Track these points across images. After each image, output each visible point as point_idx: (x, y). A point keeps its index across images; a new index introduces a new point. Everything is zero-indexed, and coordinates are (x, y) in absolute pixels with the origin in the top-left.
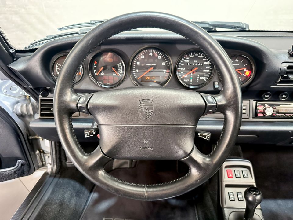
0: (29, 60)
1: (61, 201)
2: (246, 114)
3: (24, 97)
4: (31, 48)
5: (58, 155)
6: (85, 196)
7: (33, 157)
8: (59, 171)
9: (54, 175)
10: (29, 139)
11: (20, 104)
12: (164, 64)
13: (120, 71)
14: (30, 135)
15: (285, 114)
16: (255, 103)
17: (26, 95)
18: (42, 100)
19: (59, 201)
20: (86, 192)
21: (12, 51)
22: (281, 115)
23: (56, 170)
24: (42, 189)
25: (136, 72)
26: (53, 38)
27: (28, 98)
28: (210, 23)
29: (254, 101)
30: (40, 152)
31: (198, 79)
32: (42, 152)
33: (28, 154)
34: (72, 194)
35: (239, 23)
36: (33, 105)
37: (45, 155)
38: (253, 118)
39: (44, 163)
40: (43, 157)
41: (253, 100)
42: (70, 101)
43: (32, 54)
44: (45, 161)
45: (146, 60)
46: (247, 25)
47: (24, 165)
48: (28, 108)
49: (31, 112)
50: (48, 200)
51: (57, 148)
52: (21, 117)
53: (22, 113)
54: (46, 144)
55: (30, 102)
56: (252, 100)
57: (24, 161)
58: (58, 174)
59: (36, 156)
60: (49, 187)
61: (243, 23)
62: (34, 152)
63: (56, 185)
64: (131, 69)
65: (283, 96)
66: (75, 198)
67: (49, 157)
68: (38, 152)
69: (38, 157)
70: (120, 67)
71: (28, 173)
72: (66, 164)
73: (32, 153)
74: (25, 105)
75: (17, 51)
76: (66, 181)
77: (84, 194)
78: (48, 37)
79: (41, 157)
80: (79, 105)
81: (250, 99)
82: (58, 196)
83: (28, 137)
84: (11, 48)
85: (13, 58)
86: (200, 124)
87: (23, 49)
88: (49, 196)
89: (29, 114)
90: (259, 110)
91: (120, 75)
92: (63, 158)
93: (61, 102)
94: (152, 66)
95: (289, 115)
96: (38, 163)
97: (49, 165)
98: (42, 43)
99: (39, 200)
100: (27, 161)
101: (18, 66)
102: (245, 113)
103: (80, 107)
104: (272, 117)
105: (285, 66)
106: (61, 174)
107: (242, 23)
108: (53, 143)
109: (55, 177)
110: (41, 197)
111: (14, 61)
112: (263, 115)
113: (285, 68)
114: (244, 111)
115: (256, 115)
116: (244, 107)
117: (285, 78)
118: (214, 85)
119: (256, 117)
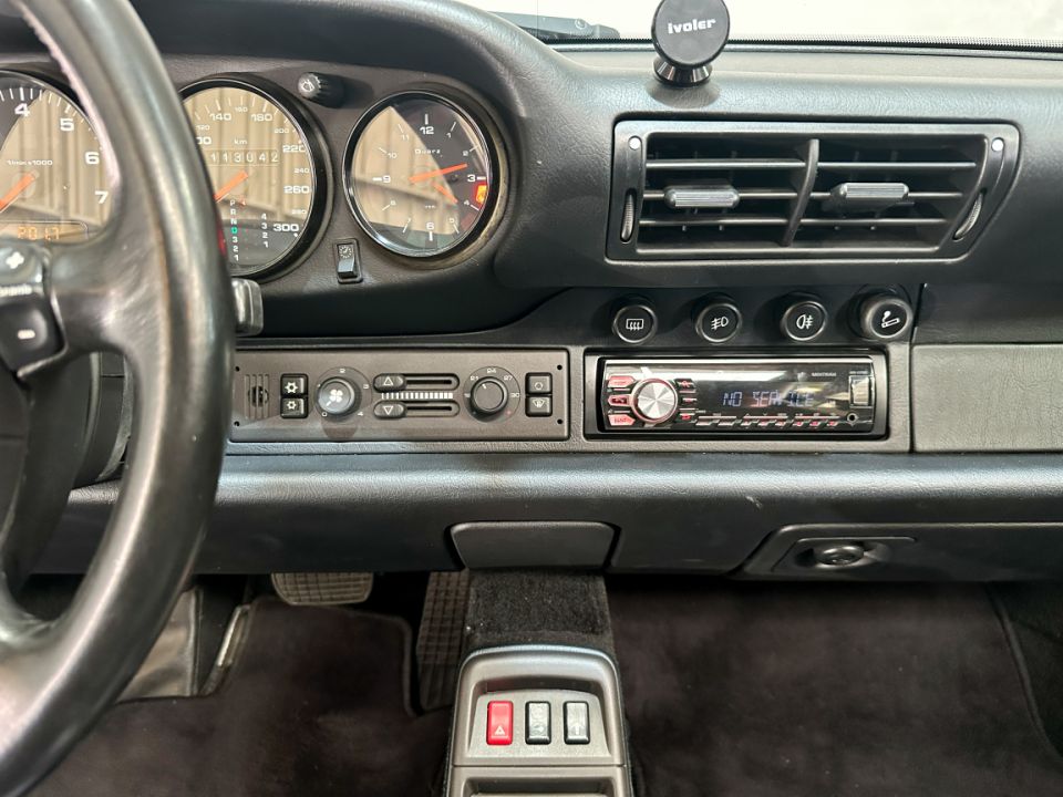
2: (553, 419)
12: (92, 158)
15: (740, 417)
16: (592, 362)
22: (721, 420)
29: (588, 352)
31: (265, 235)
35: (571, 21)
38: (588, 437)
41: (581, 349)
56: (577, 352)
61: (591, 24)
65: (716, 324)
81: (571, 344)
90: (611, 397)
95: (762, 420)
102: (550, 415)
104: (674, 428)
105: (634, 136)
107: (582, 22)
112: (629, 422)
113: (635, 144)
114: (539, 404)
115: (601, 421)
116: (538, 384)
117: (650, 208)
118: (337, 258)
119: (602, 430)
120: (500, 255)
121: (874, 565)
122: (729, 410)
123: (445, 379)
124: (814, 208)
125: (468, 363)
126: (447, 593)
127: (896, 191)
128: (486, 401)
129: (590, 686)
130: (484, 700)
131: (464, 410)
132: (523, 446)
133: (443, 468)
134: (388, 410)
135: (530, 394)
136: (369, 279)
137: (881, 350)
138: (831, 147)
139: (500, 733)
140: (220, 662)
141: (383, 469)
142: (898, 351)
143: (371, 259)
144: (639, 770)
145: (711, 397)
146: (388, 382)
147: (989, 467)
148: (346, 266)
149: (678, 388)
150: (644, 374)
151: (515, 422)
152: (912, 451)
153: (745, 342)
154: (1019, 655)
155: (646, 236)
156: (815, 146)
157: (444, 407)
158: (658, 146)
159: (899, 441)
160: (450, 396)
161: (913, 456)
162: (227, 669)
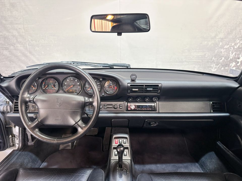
0: (10, 81)
1: (22, 163)
2: (122, 109)
3: (6, 102)
4: (12, 76)
5: (23, 137)
6: (38, 164)
7: (7, 139)
8: (23, 148)
9: (19, 150)
10: (6, 127)
11: (3, 106)
12: (78, 84)
13: (57, 87)
14: (7, 125)
16: (126, 103)
17: (7, 101)
18: (15, 103)
19: (21, 163)
20: (39, 161)
21: (2, 77)
23: (21, 147)
24: (10, 157)
25: (65, 88)
26: (24, 71)
27: (8, 102)
28: (109, 64)
29: (126, 102)
30: (12, 136)
32: (14, 136)
33: (4, 136)
34: (29, 160)
36: (10, 107)
37: (15, 138)
38: (126, 111)
39: (14, 143)
40: (14, 140)
42: (26, 97)
43: (12, 79)
44: (15, 142)
45: (69, 82)
46: (129, 65)
47: (2, 143)
48: (7, 108)
49: (9, 110)
50: (14, 162)
51: (23, 133)
52: (2, 114)
53: (3, 111)
54: (16, 130)
55: (9, 105)
56: (125, 102)
57: (1, 140)
58: (22, 149)
59: (9, 139)
60: (15, 156)
61: (127, 64)
62: (9, 136)
63: (20, 155)
64: (62, 86)
65: (138, 99)
66: (31, 163)
67: (17, 139)
68: (11, 136)
69: (11, 140)
70: (56, 85)
71: (3, 148)
72: (28, 143)
73: (7, 137)
74: (5, 106)
75: (4, 77)
76: (26, 153)
77: (37, 162)
78: (21, 70)
79: (12, 139)
80: (30, 99)
82: (20, 161)
83: (5, 126)
84: (2, 76)
85: (2, 80)
86: (100, 114)
87: (8, 76)
88: (14, 161)
89: (7, 111)
90: (128, 107)
91: (56, 89)
92: (26, 139)
93: (22, 98)
94: (72, 85)
95: (143, 109)
96: (10, 143)
97: (17, 144)
98: (18, 73)
99: (8, 162)
100: (3, 140)
101: (4, 85)
103: (30, 100)
104: (135, 110)
105: (129, 85)
106: (24, 150)
108: (21, 128)
109: (20, 151)
110: (9, 161)
111: (3, 82)
112: (130, 109)
113: (129, 86)
114: (121, 107)
115: (127, 109)
116: (121, 105)
117: (131, 90)
118: (102, 94)
119: (127, 110)
120: (118, 94)
121: (157, 125)
122: (140, 108)
123: (111, 105)
124: (145, 90)
125: (114, 103)
126: (108, 134)
127: (152, 89)
128: (115, 107)
129: (126, 138)
130: (115, 140)
131: (113, 108)
132: (119, 112)
133: (111, 114)
134: (105, 108)
135: (120, 106)
136: (105, 95)
137: (156, 102)
138: (146, 86)
139: (116, 142)
140: (74, 145)
141: (105, 114)
142: (157, 102)
143: (105, 94)
144: (134, 157)
145: (138, 107)
146: (105, 105)
147: (165, 114)
148: (103, 94)
149: (135, 106)
150: (132, 104)
151: (118, 109)
152: (159, 112)
153: (141, 101)
154: (186, 142)
155: (131, 92)
156: (144, 86)
157: (111, 108)
158: (131, 85)
159: (157, 111)
160: (112, 106)
161: (159, 113)
162: (75, 146)
